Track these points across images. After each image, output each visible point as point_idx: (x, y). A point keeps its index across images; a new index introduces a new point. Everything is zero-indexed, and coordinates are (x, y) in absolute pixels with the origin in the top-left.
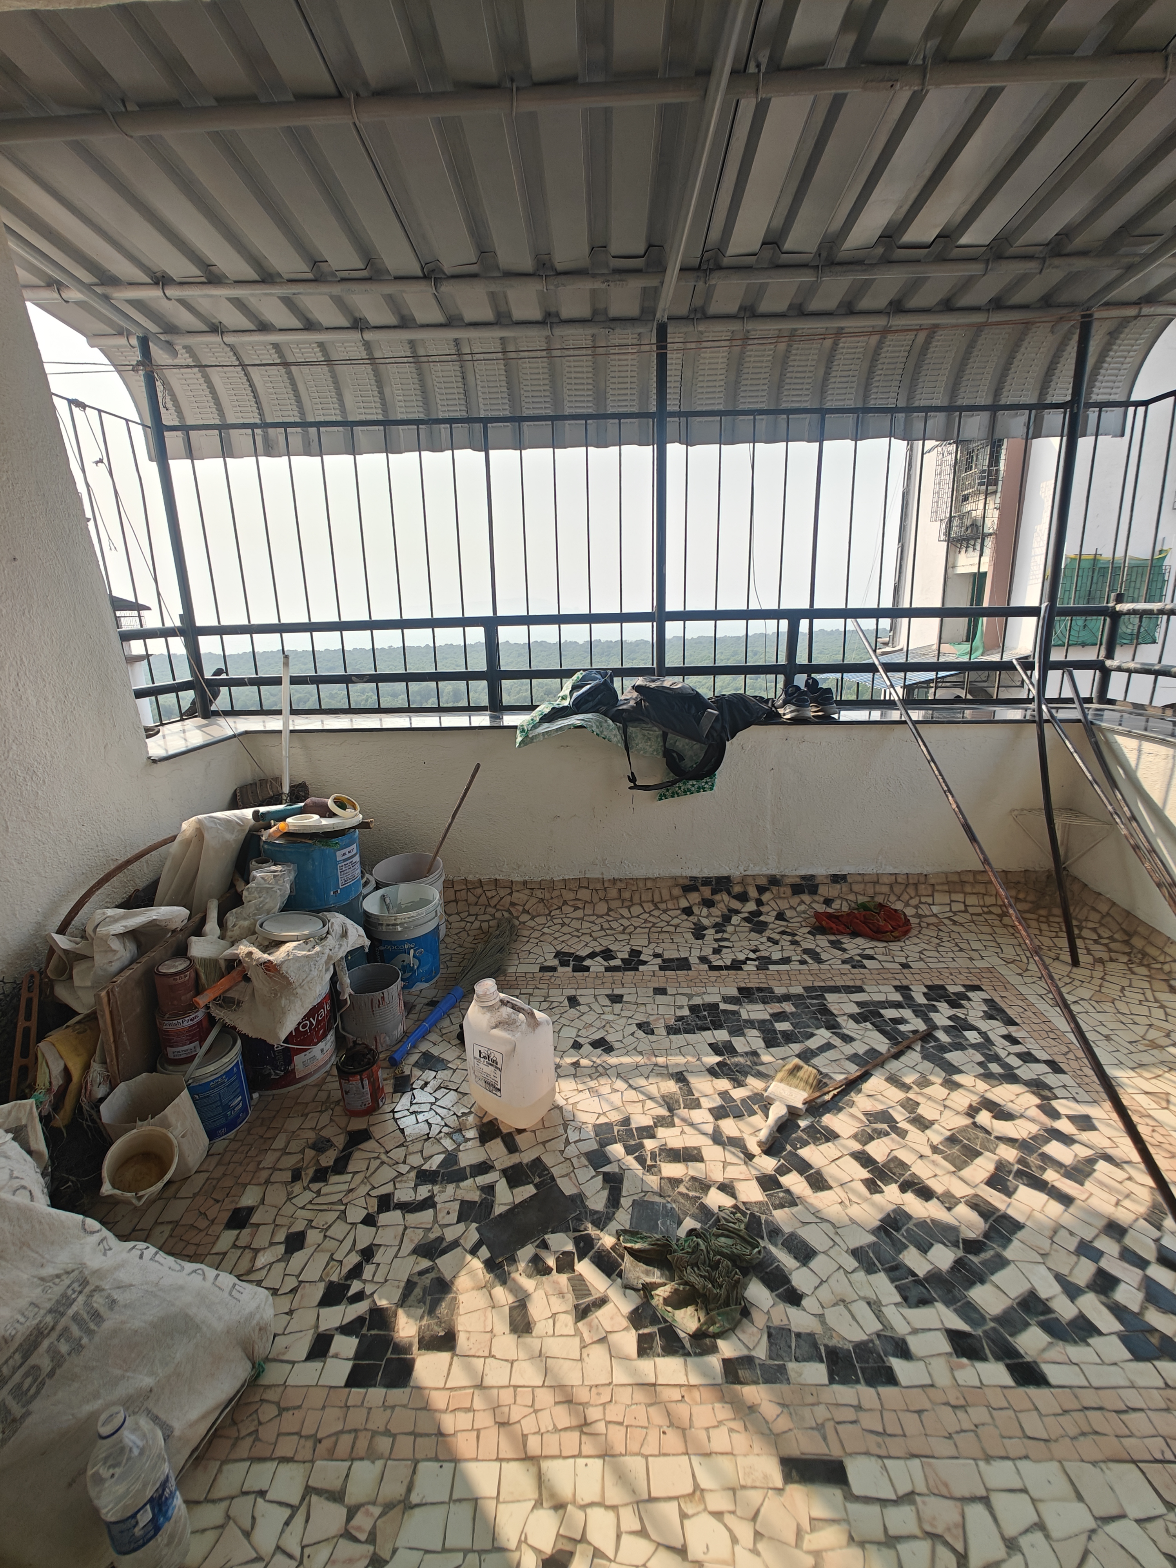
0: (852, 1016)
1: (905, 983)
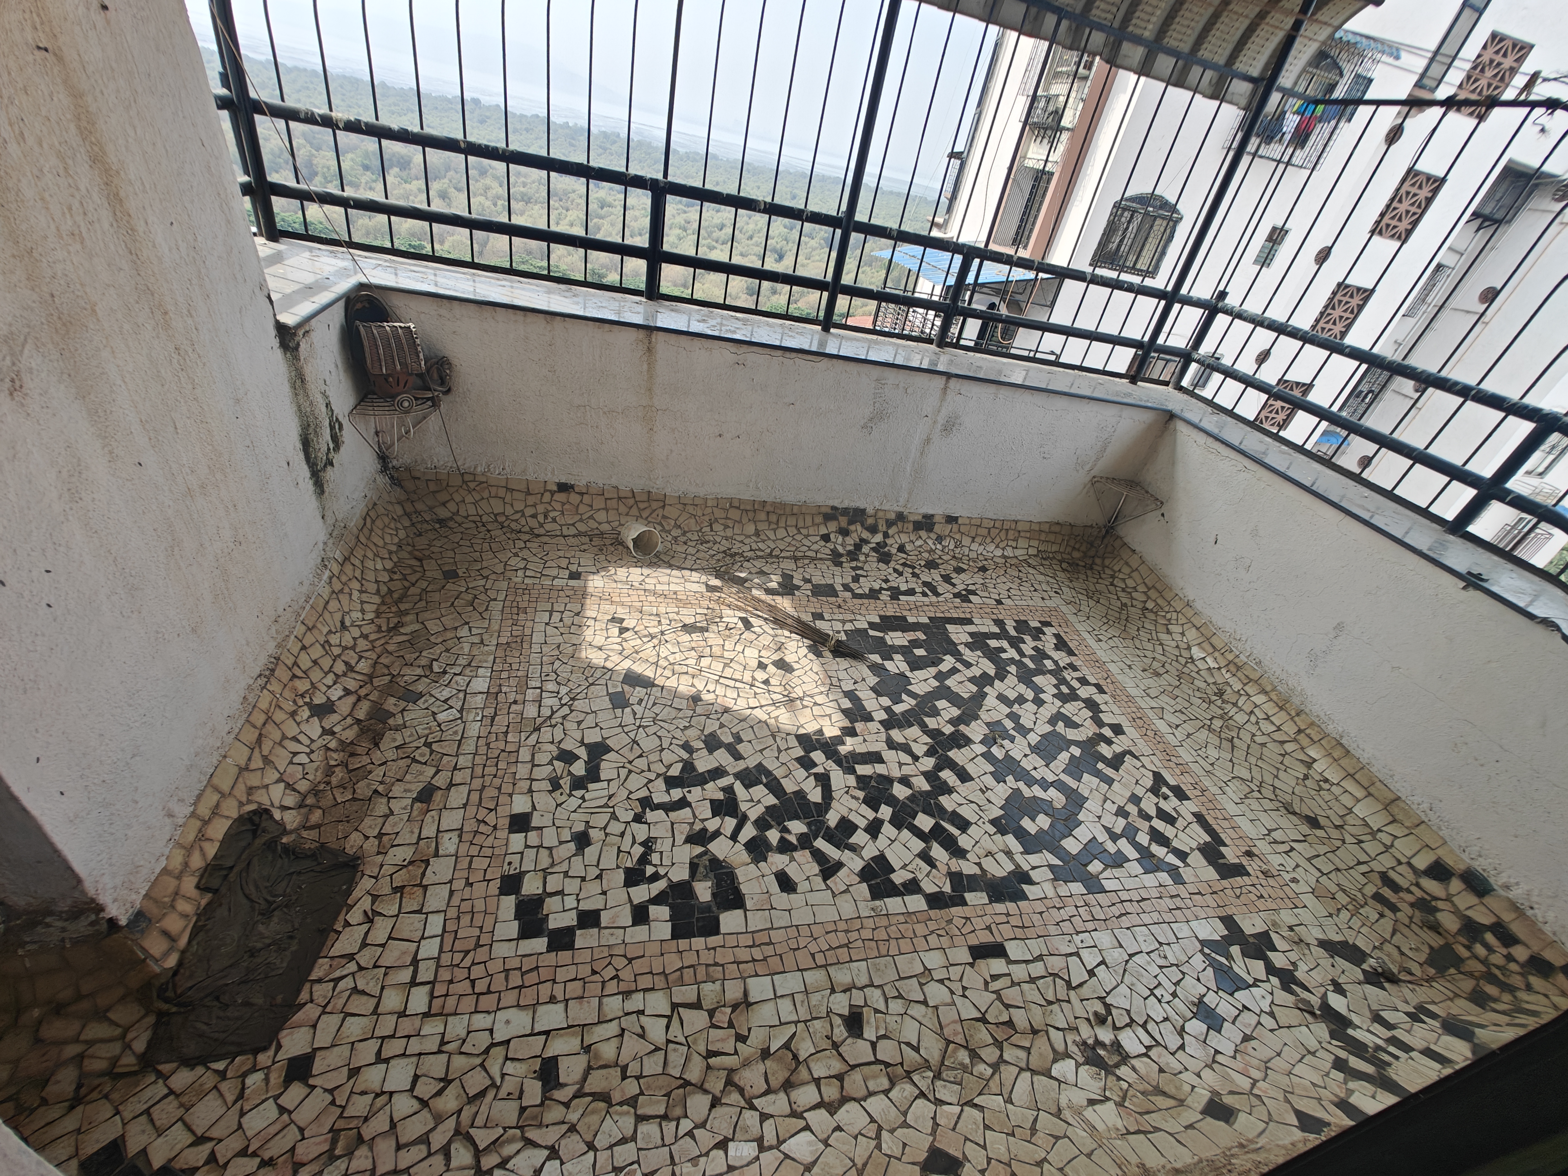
0: (967, 645)
1: (1001, 617)
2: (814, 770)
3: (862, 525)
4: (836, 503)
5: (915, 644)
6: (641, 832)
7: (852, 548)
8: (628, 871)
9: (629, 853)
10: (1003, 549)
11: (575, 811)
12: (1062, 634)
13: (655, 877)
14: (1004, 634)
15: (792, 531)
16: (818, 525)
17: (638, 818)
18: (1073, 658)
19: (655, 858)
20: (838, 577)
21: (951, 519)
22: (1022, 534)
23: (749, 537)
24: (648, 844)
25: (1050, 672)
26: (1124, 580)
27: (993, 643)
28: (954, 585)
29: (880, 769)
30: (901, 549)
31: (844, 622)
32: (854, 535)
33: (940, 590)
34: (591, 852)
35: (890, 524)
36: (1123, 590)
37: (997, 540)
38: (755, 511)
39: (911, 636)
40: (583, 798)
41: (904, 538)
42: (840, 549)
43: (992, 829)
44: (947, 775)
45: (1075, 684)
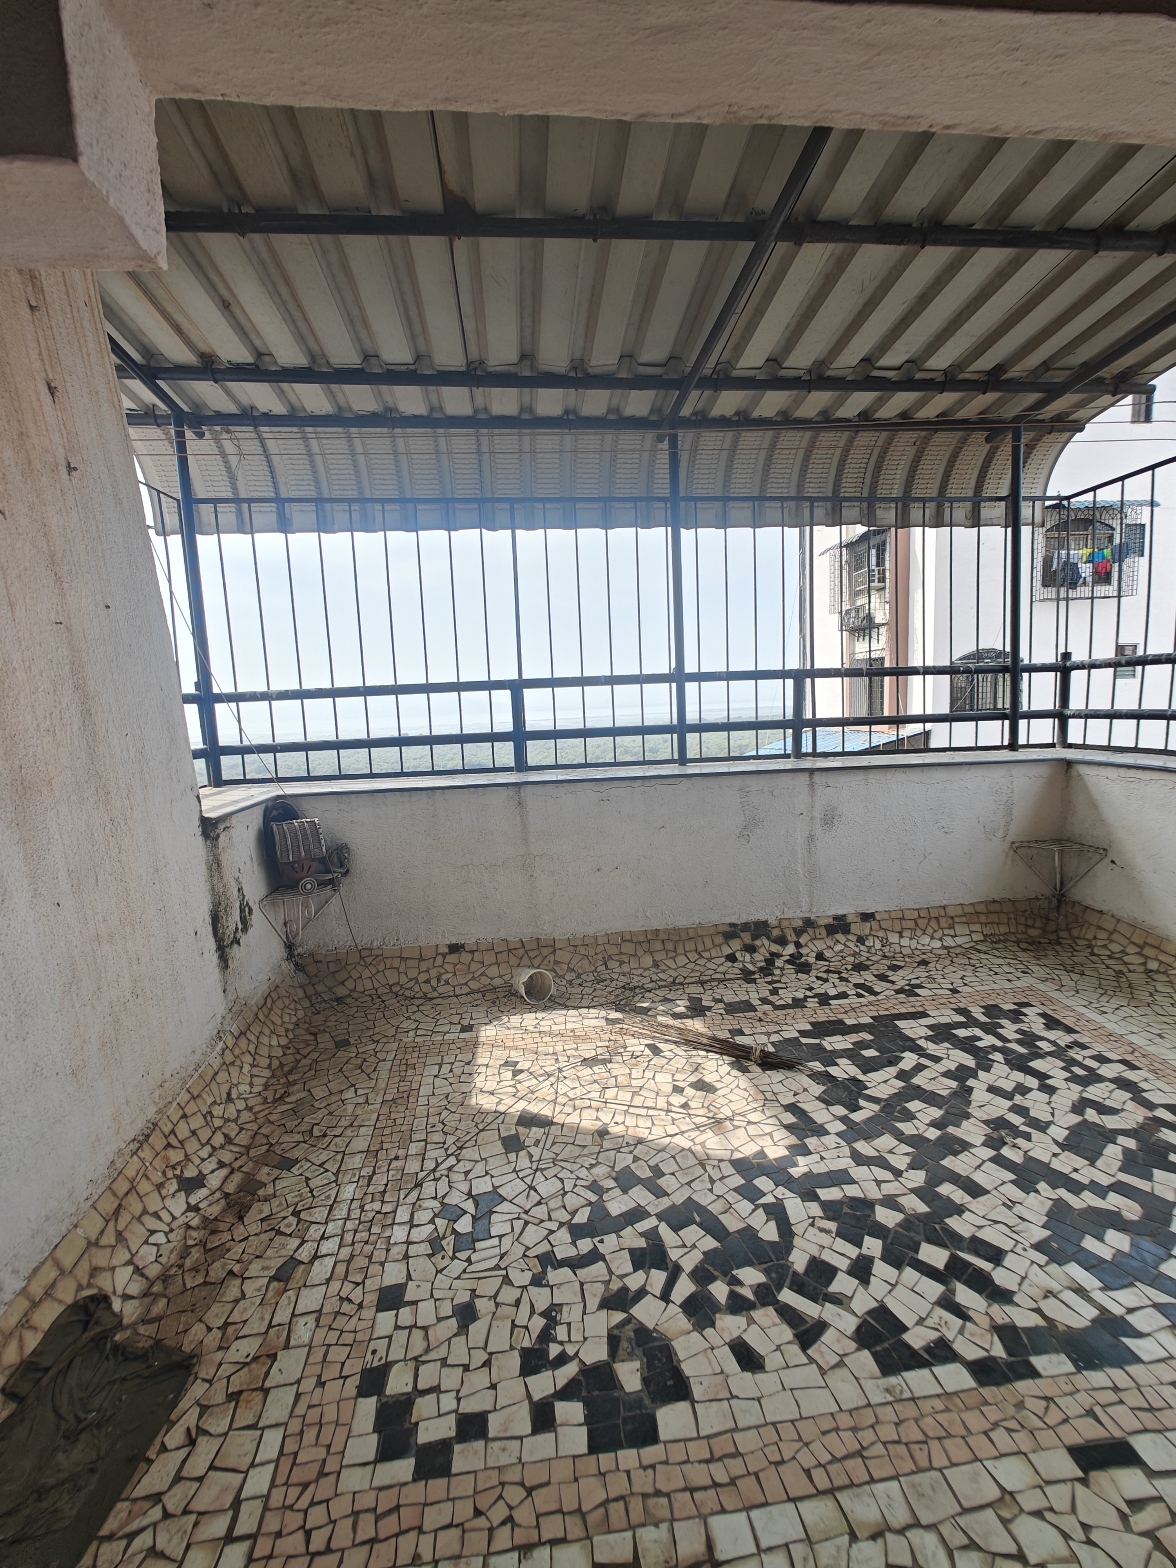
0: (927, 1038)
1: (962, 1005)
2: (763, 1201)
3: (769, 938)
4: (734, 920)
5: (861, 1045)
6: (541, 1298)
7: (763, 964)
8: (526, 1354)
9: (526, 1327)
10: (941, 939)
11: (458, 1278)
12: (1050, 1013)
13: (562, 1359)
14: (971, 1022)
15: (693, 956)
16: (720, 946)
17: (538, 1281)
18: (1076, 1036)
19: (561, 1332)
20: (754, 994)
21: (867, 917)
22: (956, 920)
23: (648, 969)
24: (551, 1315)
25: (1050, 1054)
26: (1105, 947)
27: (962, 1033)
28: (893, 982)
29: (852, 1191)
30: (820, 956)
31: (768, 1034)
32: (762, 950)
33: (877, 989)
34: (477, 1330)
35: (799, 932)
36: (1110, 957)
37: (930, 931)
38: (648, 941)
39: (855, 1038)
40: (469, 1260)
41: (820, 945)
42: (751, 967)
43: (1042, 1259)
44: (946, 1189)
45: (1094, 1064)
